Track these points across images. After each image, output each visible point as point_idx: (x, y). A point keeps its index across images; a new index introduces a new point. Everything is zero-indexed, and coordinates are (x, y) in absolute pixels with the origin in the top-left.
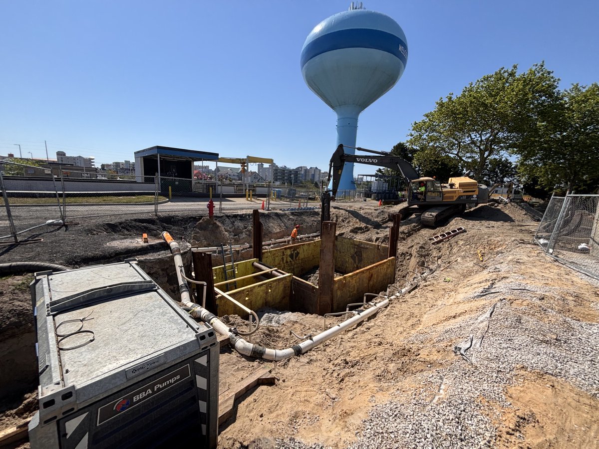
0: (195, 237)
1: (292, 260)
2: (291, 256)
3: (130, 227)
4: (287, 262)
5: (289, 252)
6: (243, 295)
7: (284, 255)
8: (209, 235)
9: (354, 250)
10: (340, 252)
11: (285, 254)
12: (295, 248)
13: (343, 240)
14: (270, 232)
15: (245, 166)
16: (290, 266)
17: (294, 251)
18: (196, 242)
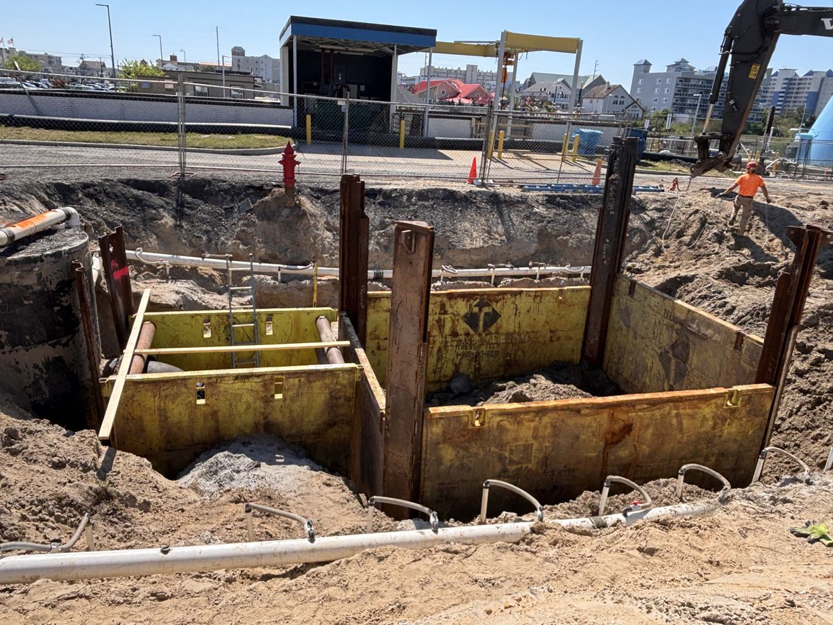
0: (242, 235)
1: (471, 332)
2: (471, 319)
3: (107, 195)
4: (454, 334)
5: (462, 307)
6: (184, 390)
7: (446, 313)
8: (278, 234)
9: (671, 337)
10: (635, 333)
11: (450, 310)
12: (486, 300)
13: (646, 298)
14: (452, 247)
15: (510, 63)
16: (464, 347)
17: (480, 306)
18: (241, 246)
